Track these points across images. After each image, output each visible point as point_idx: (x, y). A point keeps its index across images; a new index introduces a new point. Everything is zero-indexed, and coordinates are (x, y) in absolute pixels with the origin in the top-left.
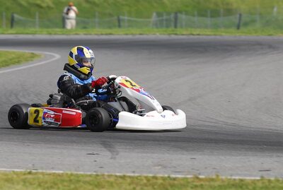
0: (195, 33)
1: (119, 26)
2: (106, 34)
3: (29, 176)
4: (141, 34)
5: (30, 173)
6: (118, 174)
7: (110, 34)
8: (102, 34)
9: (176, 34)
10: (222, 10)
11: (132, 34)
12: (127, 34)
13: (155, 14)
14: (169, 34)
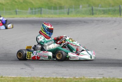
0: (50, 17)
1: (16, 14)
2: (12, 18)
3: (2, 78)
4: (27, 17)
5: (2, 77)
6: (41, 77)
7: (14, 17)
8: (10, 18)
9: (42, 17)
10: (58, 7)
11: (23, 17)
12: (21, 17)
13: (29, 9)
14: (39, 17)
